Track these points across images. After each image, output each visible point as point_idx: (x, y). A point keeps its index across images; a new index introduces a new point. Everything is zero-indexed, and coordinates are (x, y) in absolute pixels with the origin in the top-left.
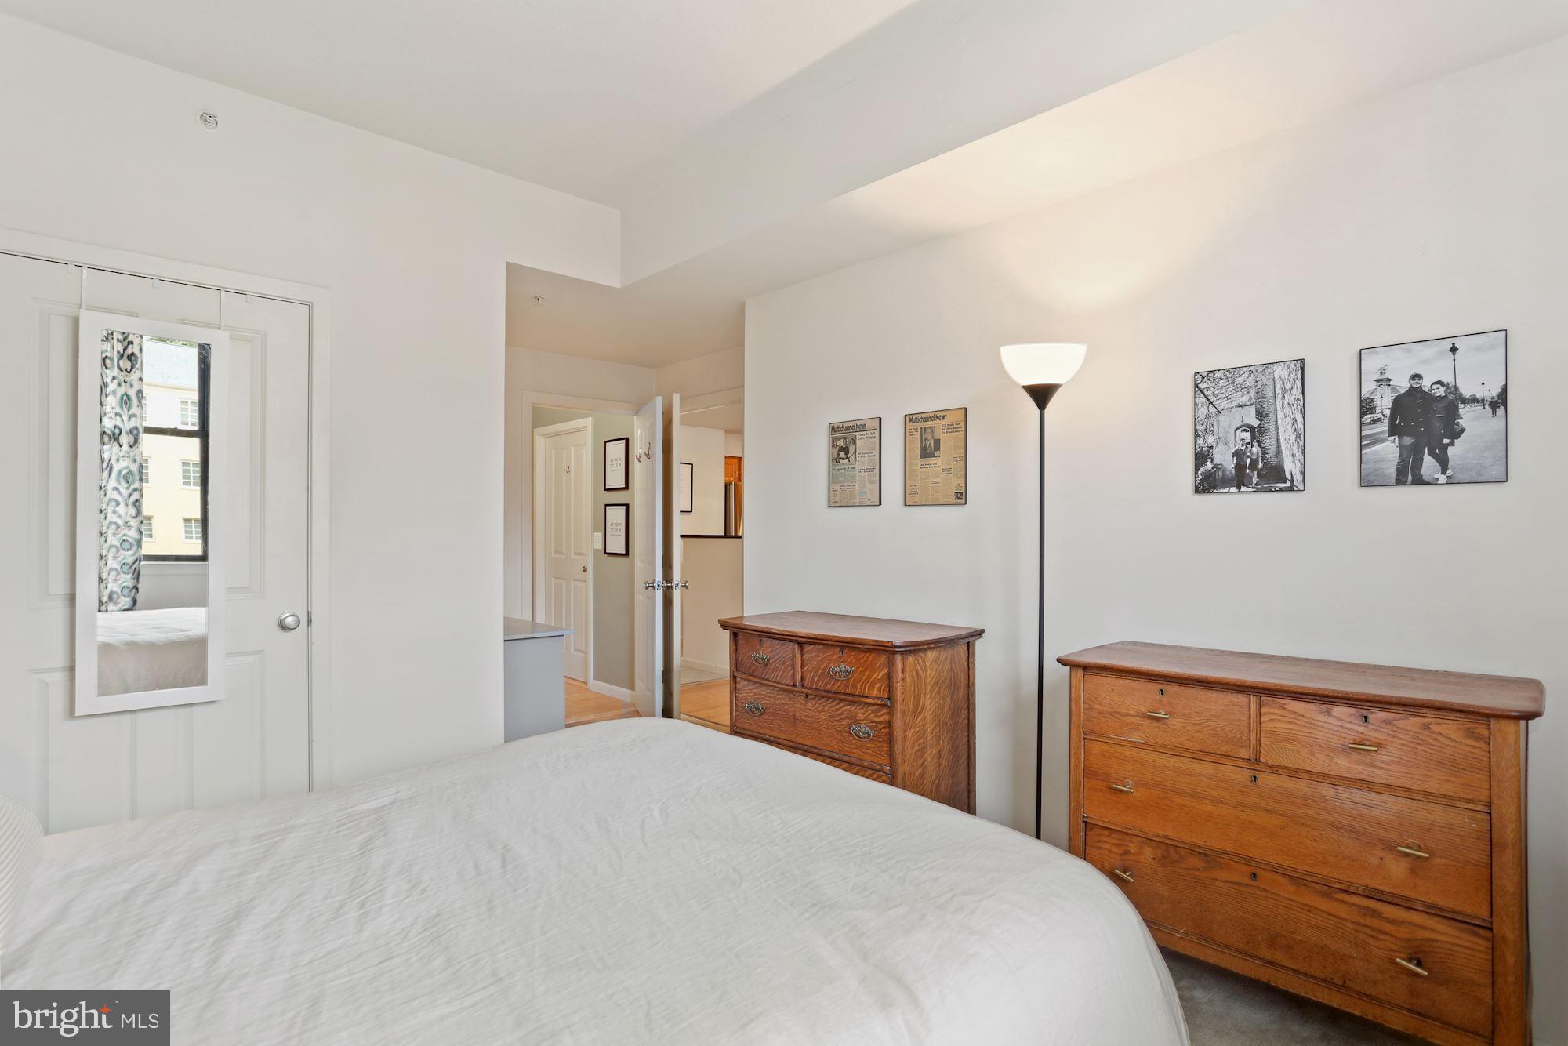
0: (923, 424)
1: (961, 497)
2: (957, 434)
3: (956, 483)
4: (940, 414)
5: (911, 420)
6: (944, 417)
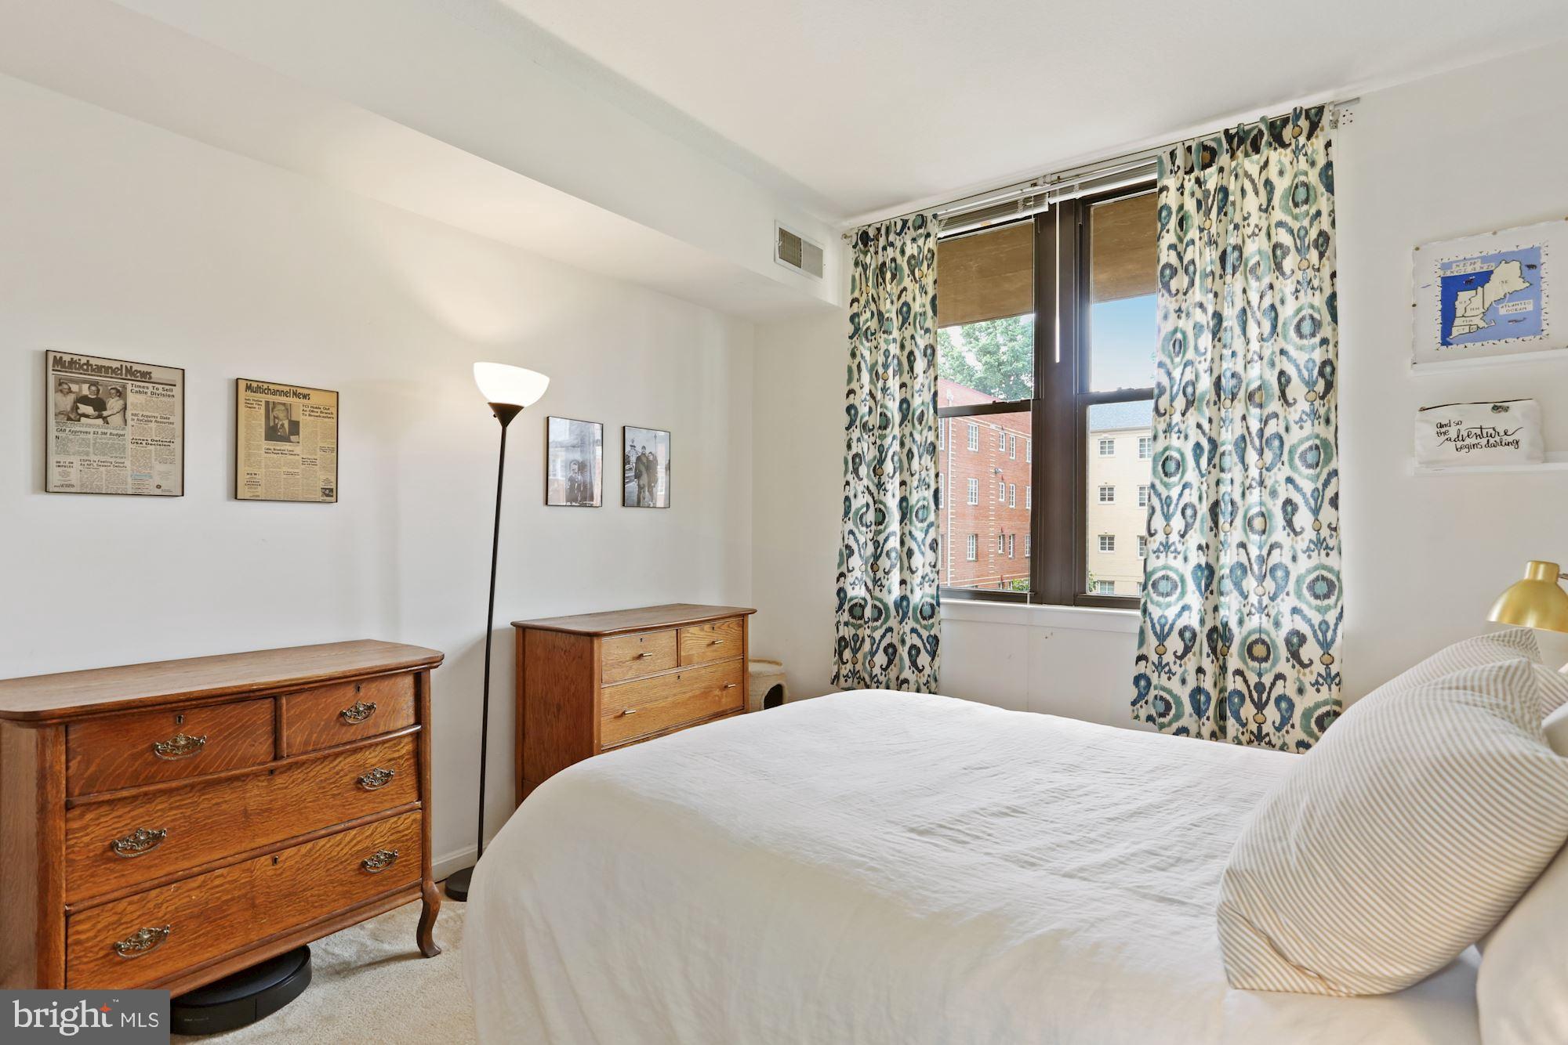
0: (271, 398)
1: (330, 494)
2: (327, 420)
3: (323, 477)
4: (299, 391)
5: (249, 388)
6: (305, 397)
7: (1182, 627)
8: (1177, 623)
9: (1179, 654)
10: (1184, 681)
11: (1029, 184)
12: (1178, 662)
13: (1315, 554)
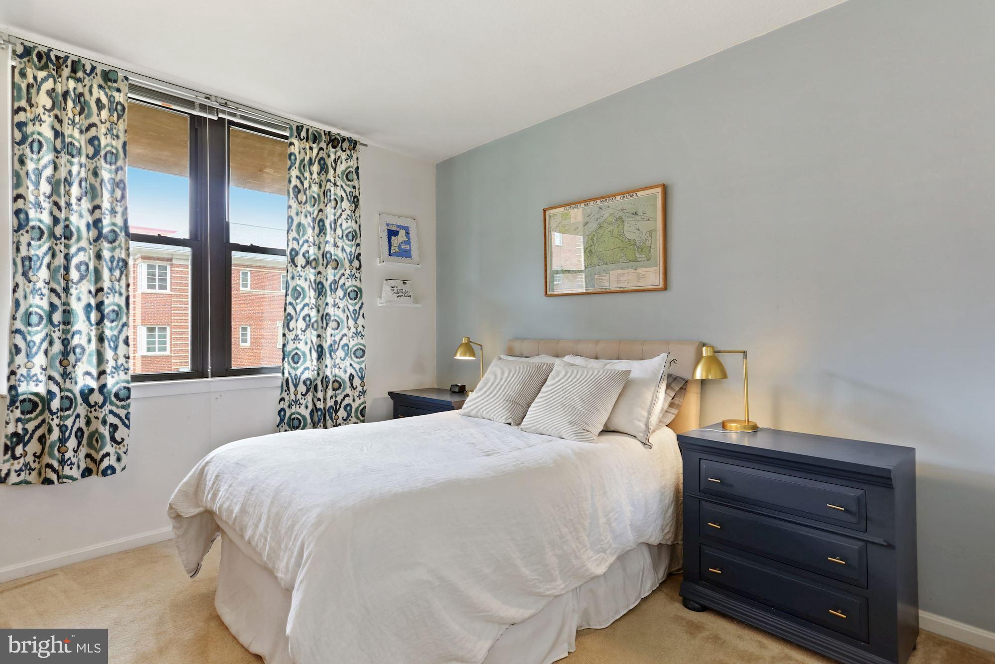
7: (305, 379)
8: (302, 377)
9: (303, 393)
10: (307, 407)
11: (204, 96)
12: (303, 397)
13: (355, 339)
